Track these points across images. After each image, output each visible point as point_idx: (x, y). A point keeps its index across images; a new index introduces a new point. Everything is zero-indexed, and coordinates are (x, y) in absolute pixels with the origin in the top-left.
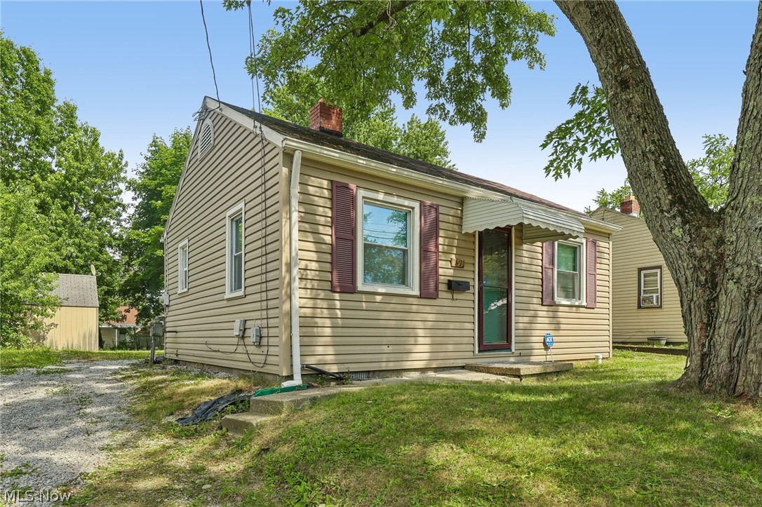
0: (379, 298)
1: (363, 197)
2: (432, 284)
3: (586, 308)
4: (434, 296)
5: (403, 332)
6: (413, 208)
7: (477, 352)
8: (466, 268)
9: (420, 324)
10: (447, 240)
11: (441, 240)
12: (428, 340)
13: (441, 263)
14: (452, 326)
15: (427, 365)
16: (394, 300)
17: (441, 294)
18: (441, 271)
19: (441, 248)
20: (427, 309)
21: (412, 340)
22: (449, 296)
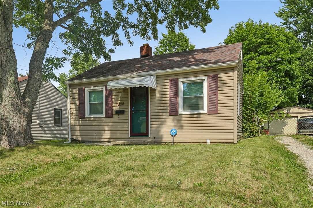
0: (92, 119)
1: (87, 90)
2: (110, 113)
3: (208, 114)
4: (111, 116)
5: (101, 129)
6: (103, 89)
7: (130, 136)
8: (124, 105)
9: (106, 127)
10: (116, 96)
11: (113, 97)
12: (109, 132)
13: (113, 105)
14: (119, 127)
15: (109, 140)
16: (97, 119)
17: (114, 116)
18: (114, 108)
19: (113, 100)
20: (109, 121)
21: (103, 132)
22: (118, 116)
